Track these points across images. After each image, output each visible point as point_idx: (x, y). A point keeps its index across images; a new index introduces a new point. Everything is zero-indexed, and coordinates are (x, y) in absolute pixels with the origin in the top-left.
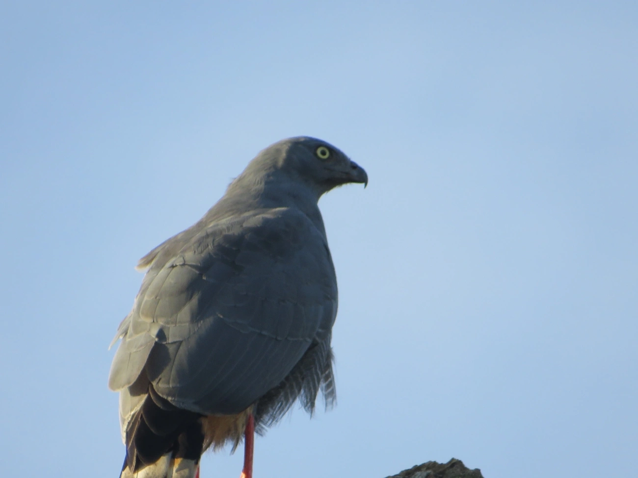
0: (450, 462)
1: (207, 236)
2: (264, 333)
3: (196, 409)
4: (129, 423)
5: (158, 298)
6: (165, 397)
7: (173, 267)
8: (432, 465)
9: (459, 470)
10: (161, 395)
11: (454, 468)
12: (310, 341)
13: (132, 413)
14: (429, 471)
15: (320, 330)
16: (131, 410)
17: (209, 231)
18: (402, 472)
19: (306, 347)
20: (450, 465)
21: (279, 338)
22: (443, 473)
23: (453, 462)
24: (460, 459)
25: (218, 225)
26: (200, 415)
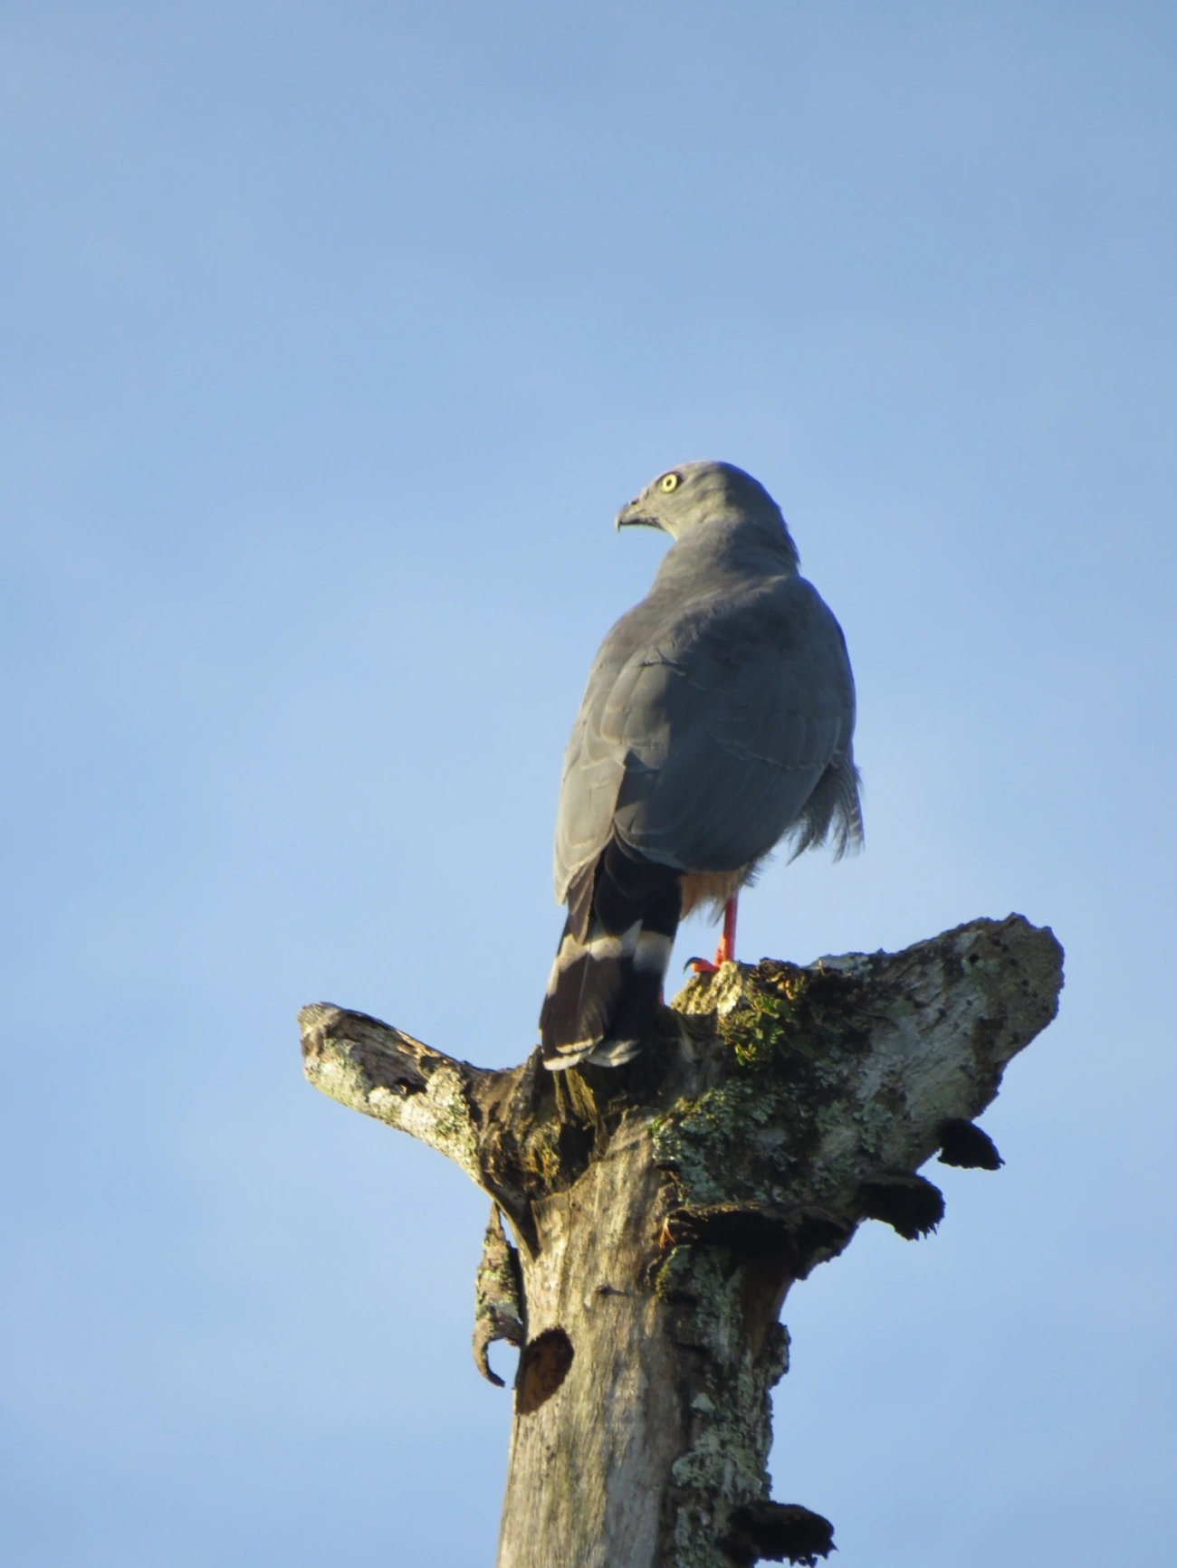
0: (1009, 918)
1: (688, 620)
2: (770, 760)
3: (675, 863)
4: (575, 877)
5: (627, 711)
6: (634, 846)
7: (644, 665)
8: (983, 924)
9: (1021, 929)
10: (629, 843)
11: (1015, 926)
12: (823, 767)
13: (582, 863)
14: (980, 932)
15: (837, 752)
16: (581, 859)
17: (689, 612)
18: (943, 933)
19: (819, 773)
20: (1009, 921)
21: (788, 767)
22: (999, 933)
23: (1014, 917)
24: (1022, 913)
25: (698, 603)
26: (680, 872)
